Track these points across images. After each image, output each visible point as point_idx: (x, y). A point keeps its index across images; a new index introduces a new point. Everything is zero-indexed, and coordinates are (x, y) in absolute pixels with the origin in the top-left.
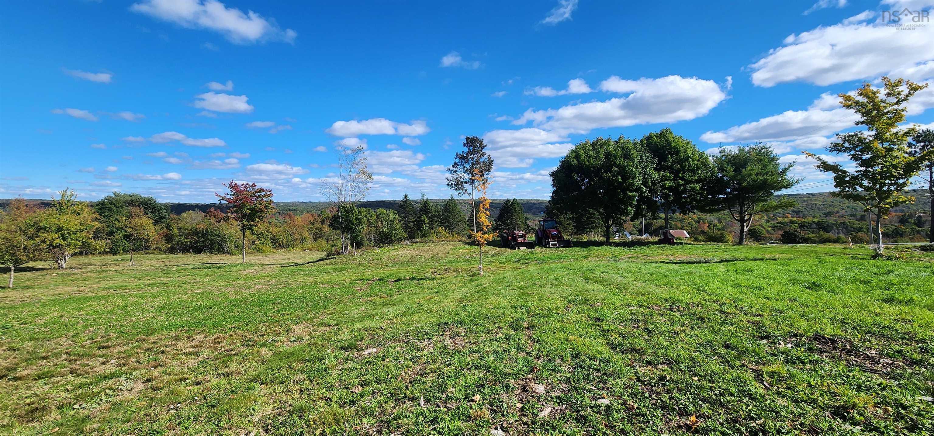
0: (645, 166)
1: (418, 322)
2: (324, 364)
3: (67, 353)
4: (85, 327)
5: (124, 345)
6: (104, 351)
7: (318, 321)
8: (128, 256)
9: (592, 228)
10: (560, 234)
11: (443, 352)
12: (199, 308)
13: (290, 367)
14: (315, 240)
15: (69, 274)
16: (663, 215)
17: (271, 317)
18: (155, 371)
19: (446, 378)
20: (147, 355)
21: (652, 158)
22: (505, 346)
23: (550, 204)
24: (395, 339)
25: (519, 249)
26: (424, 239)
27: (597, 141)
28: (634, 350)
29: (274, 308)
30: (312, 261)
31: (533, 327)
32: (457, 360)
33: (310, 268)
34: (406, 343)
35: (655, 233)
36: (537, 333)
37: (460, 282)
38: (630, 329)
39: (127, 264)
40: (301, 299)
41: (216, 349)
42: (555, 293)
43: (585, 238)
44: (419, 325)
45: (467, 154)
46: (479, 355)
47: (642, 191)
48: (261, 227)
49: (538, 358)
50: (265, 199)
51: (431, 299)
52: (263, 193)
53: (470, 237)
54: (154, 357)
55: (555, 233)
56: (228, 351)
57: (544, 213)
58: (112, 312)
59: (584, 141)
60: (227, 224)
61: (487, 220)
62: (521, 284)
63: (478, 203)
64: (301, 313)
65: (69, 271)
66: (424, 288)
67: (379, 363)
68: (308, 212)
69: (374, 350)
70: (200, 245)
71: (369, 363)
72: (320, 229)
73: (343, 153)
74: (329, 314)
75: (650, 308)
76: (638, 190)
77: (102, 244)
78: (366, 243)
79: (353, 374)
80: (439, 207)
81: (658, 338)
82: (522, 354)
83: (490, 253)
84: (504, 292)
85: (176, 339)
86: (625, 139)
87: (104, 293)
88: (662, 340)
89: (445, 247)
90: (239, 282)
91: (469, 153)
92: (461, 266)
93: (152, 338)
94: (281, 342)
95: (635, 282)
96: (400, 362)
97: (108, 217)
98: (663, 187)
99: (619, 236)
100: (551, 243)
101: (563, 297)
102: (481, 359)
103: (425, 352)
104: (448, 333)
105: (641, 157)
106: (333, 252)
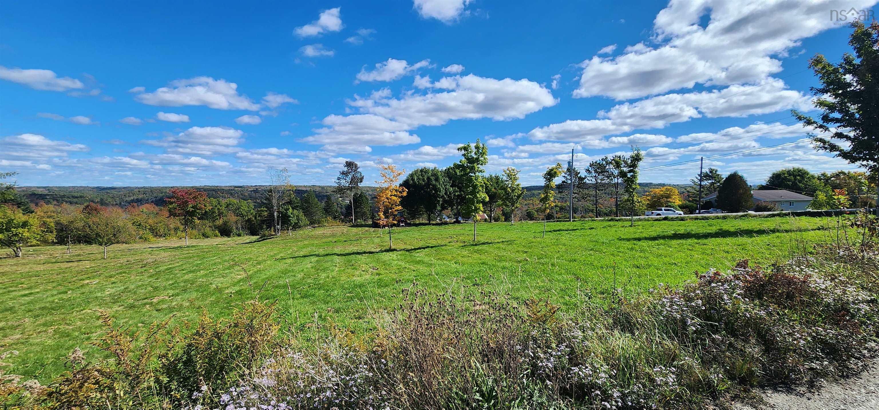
0: (446, 185)
9: (420, 214)
21: (449, 180)
26: (320, 225)
30: (255, 240)
43: (417, 222)
55: (403, 219)
76: (442, 197)
91: (348, 171)
100: (401, 224)
105: (444, 180)
106: (267, 234)
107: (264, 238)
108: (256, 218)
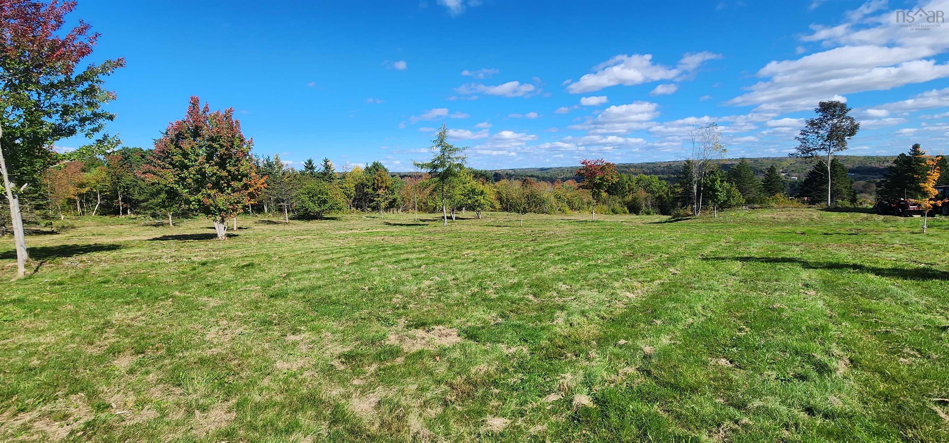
25: (911, 216)
106: (682, 214)
107: (677, 218)
108: (667, 195)
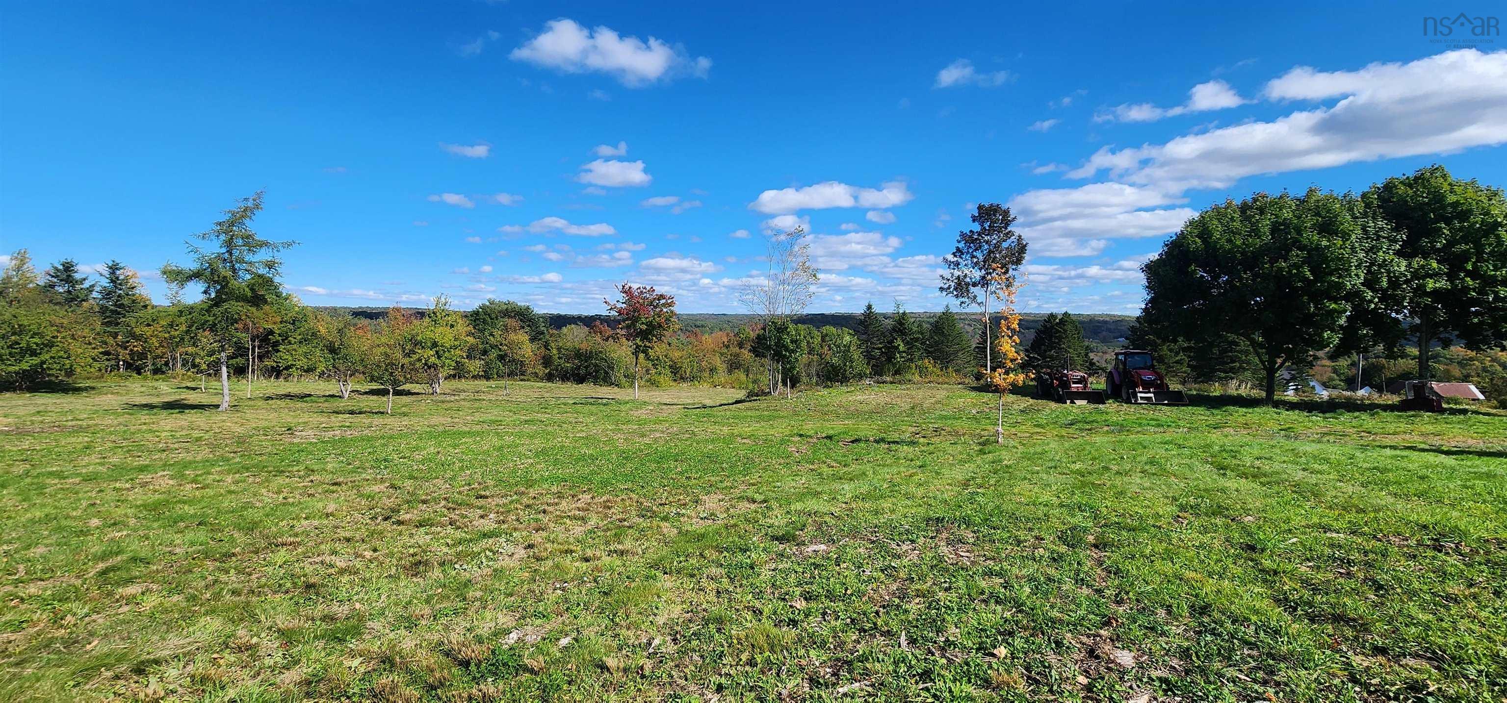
0: (1372, 248)
1: (893, 511)
2: (749, 557)
3: (445, 499)
4: (461, 469)
5: (502, 497)
6: (481, 502)
7: (737, 492)
8: (502, 383)
9: (1232, 370)
10: (1161, 378)
11: (936, 566)
12: (583, 458)
13: (701, 555)
14: (730, 371)
15: (443, 402)
16: (1415, 351)
17: (674, 480)
18: (537, 535)
19: (943, 610)
20: (527, 512)
21: (1392, 230)
22: (1052, 572)
23: (1139, 322)
24: (854, 533)
25: (1073, 402)
26: (897, 377)
27: (1255, 200)
28: (1339, 619)
29: (676, 467)
30: (726, 402)
31: (1105, 545)
32: (961, 583)
33: (723, 413)
34: (873, 542)
35: (1393, 385)
36: (1115, 556)
37: (961, 453)
38: (1331, 576)
39: (501, 393)
40: (711, 458)
41: (606, 516)
42: (1151, 489)
43: (1216, 390)
44: (894, 516)
45: (979, 235)
46: (1002, 581)
47: (1363, 299)
48: (658, 349)
49: (1119, 603)
50: (665, 310)
51: (911, 476)
52: (662, 301)
53: (979, 377)
54: (535, 516)
55: (1149, 377)
56: (621, 521)
57: (1127, 338)
58: (487, 453)
59: (1221, 202)
60: (616, 346)
61: (1013, 349)
62: (1078, 466)
63: (997, 320)
64: (713, 479)
65: (442, 398)
66: (898, 458)
67: (830, 568)
68: (721, 330)
69: (823, 547)
70: (582, 372)
71: (816, 566)
72: (737, 355)
73: (774, 239)
74: (753, 485)
75: (1380, 540)
76: (1353, 296)
77: (475, 366)
78: (805, 379)
79: (792, 578)
80: (925, 326)
81: (1402, 601)
82: (1085, 591)
83: (1015, 406)
84: (1045, 476)
85: (559, 497)
86: (1320, 195)
87: (478, 428)
88: (1413, 608)
89: (934, 392)
90: (630, 426)
91: (983, 231)
92: (962, 425)
93: (532, 492)
94: (688, 517)
95: (1338, 484)
96: (864, 571)
97: (482, 331)
98: (1420, 291)
99: (1296, 390)
100: (1139, 395)
101: (1167, 497)
102: (1005, 588)
103: (905, 561)
104: (945, 535)
105: (1364, 229)
106: (756, 391)
